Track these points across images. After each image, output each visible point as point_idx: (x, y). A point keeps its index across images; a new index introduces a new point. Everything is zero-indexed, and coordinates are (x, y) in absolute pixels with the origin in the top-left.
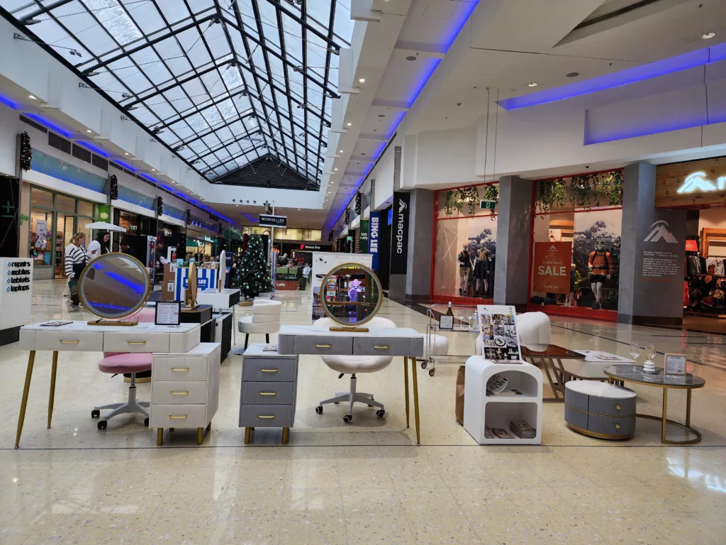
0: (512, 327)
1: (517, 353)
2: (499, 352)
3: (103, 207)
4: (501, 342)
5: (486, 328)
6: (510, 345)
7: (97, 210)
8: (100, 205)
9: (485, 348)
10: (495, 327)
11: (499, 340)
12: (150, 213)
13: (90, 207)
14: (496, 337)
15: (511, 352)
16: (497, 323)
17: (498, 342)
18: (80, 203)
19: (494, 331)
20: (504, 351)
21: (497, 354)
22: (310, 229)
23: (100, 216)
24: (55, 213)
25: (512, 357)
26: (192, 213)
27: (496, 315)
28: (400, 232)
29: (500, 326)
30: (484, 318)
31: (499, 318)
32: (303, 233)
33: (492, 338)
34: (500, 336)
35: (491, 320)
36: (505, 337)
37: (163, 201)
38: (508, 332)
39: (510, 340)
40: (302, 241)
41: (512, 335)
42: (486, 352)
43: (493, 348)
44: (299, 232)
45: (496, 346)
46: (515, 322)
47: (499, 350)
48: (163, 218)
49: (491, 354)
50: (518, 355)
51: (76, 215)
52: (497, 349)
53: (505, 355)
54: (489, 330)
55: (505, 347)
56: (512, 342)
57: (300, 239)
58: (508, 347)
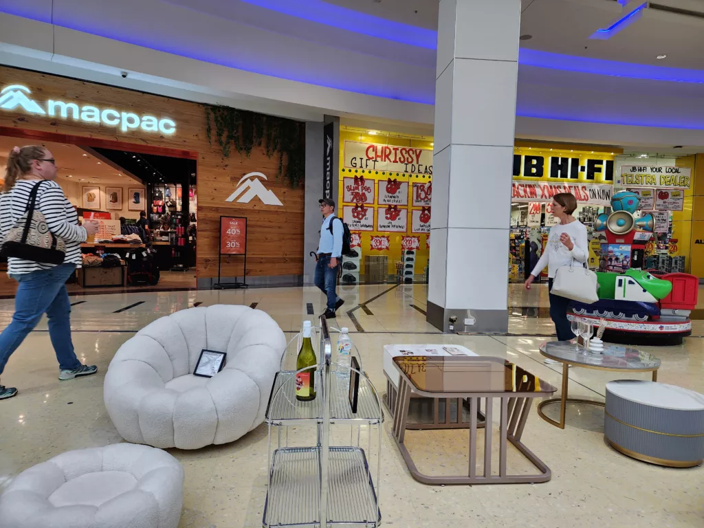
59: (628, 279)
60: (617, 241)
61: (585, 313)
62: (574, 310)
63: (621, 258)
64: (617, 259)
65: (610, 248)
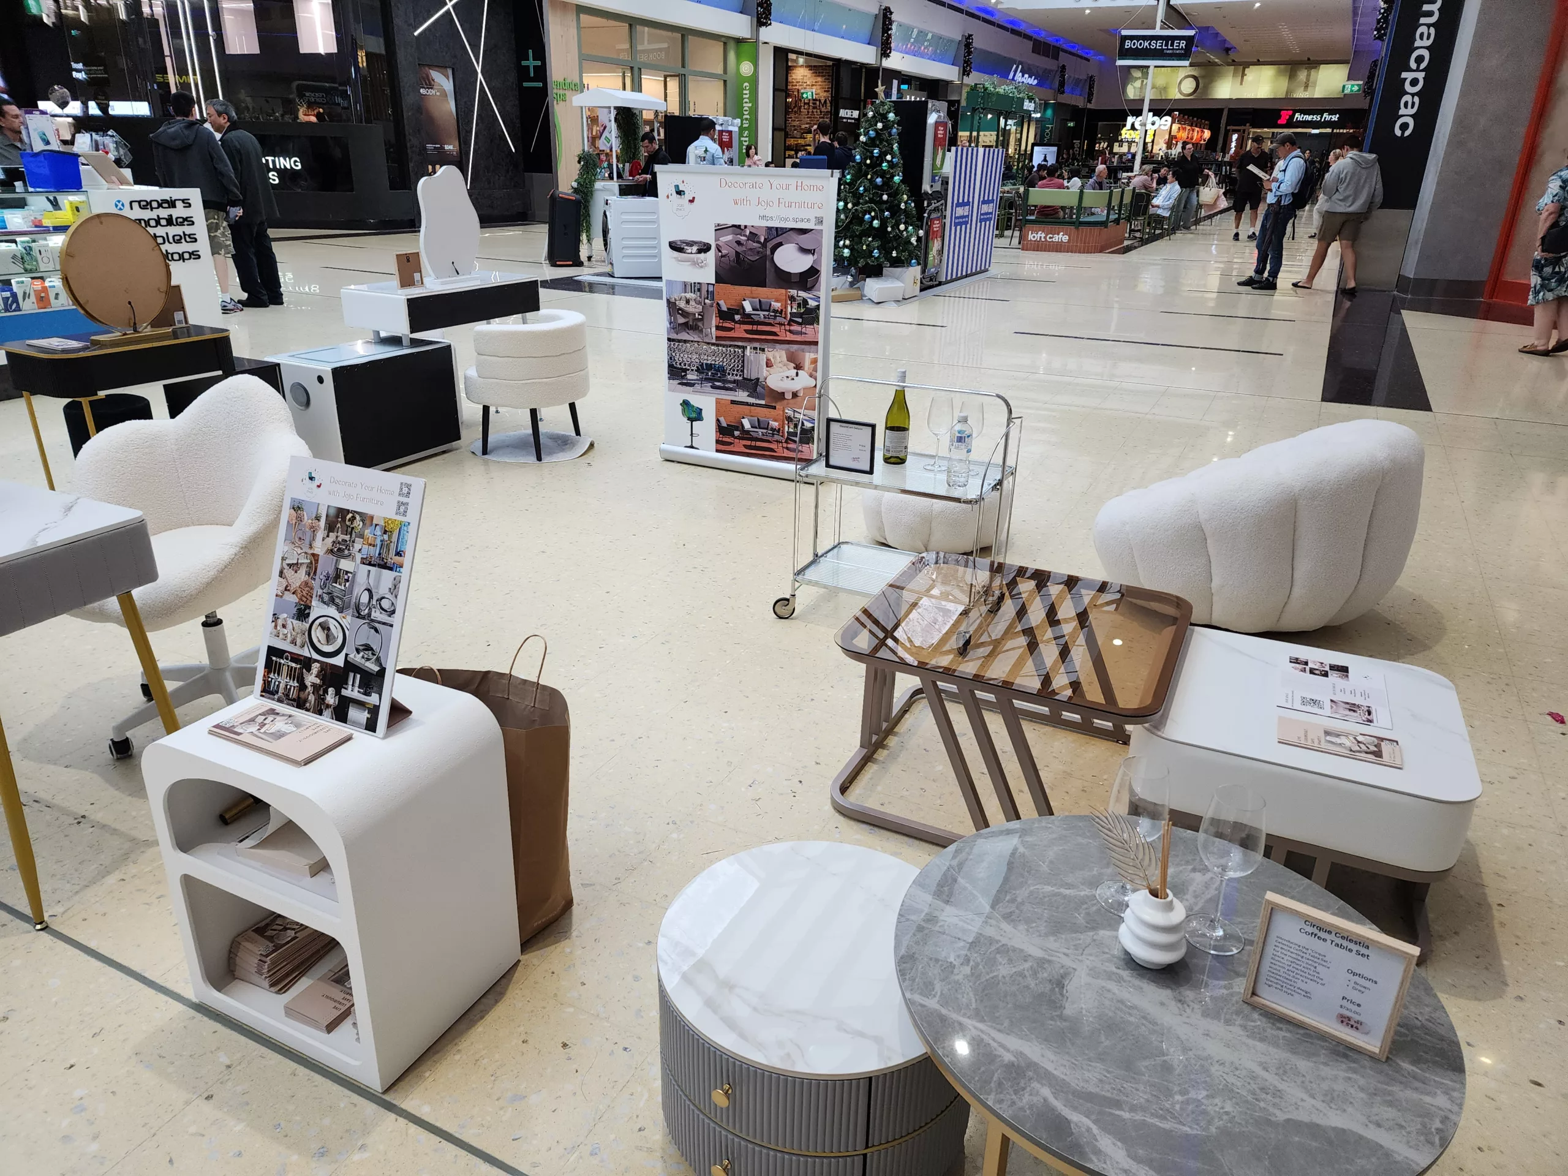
0: (387, 576)
1: (373, 699)
2: (311, 679)
3: (745, 47)
4: (329, 639)
5: (296, 567)
6: (357, 659)
7: (732, 56)
8: (739, 41)
9: (272, 651)
10: (326, 565)
11: (325, 627)
12: (864, 54)
13: (719, 48)
14: (318, 609)
15: (352, 691)
16: (339, 551)
17: (318, 635)
18: (691, 39)
19: (316, 584)
20: (334, 678)
21: (303, 687)
22: (1313, 64)
23: (738, 69)
24: (636, 70)
25: (353, 713)
26: (977, 43)
27: (342, 513)
28: (1419, 60)
29: (345, 565)
30: (300, 519)
31: (349, 531)
32: (1292, 76)
33: (302, 613)
34: (332, 611)
35: (320, 534)
36: (348, 620)
37: (894, 17)
38: (365, 598)
39: (365, 635)
40: (1288, 100)
41: (377, 615)
42: (270, 666)
43: (295, 658)
44: (1280, 73)
45: (307, 652)
46: (406, 560)
47: (315, 667)
48: (896, 61)
49: (282, 681)
50: (374, 711)
51: (682, 71)
52: (307, 663)
53: (331, 698)
54: (302, 575)
55: (339, 661)
56: (368, 648)
57: (1281, 94)
58: (350, 667)
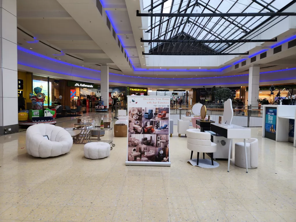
59: (47, 111)
60: (39, 101)
61: (36, 122)
62: (33, 121)
63: (40, 105)
64: (39, 106)
65: (37, 103)
